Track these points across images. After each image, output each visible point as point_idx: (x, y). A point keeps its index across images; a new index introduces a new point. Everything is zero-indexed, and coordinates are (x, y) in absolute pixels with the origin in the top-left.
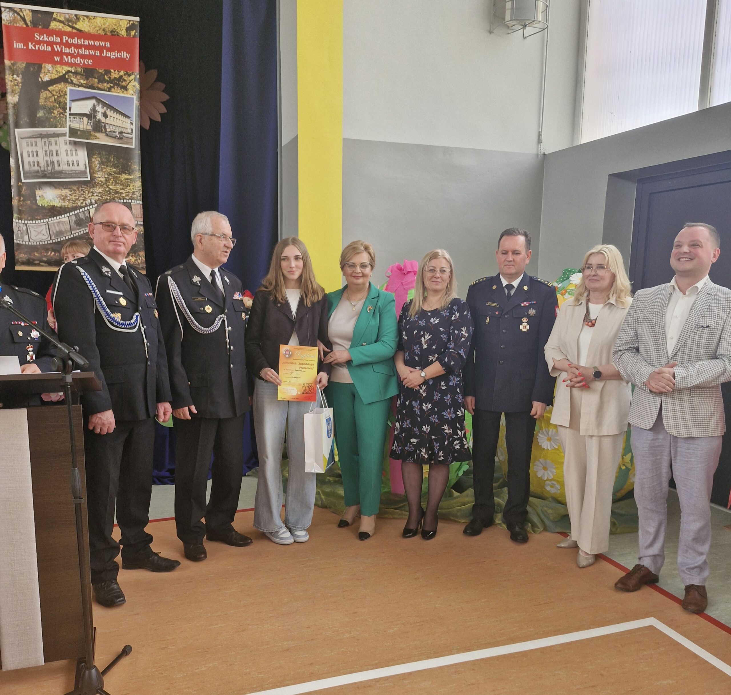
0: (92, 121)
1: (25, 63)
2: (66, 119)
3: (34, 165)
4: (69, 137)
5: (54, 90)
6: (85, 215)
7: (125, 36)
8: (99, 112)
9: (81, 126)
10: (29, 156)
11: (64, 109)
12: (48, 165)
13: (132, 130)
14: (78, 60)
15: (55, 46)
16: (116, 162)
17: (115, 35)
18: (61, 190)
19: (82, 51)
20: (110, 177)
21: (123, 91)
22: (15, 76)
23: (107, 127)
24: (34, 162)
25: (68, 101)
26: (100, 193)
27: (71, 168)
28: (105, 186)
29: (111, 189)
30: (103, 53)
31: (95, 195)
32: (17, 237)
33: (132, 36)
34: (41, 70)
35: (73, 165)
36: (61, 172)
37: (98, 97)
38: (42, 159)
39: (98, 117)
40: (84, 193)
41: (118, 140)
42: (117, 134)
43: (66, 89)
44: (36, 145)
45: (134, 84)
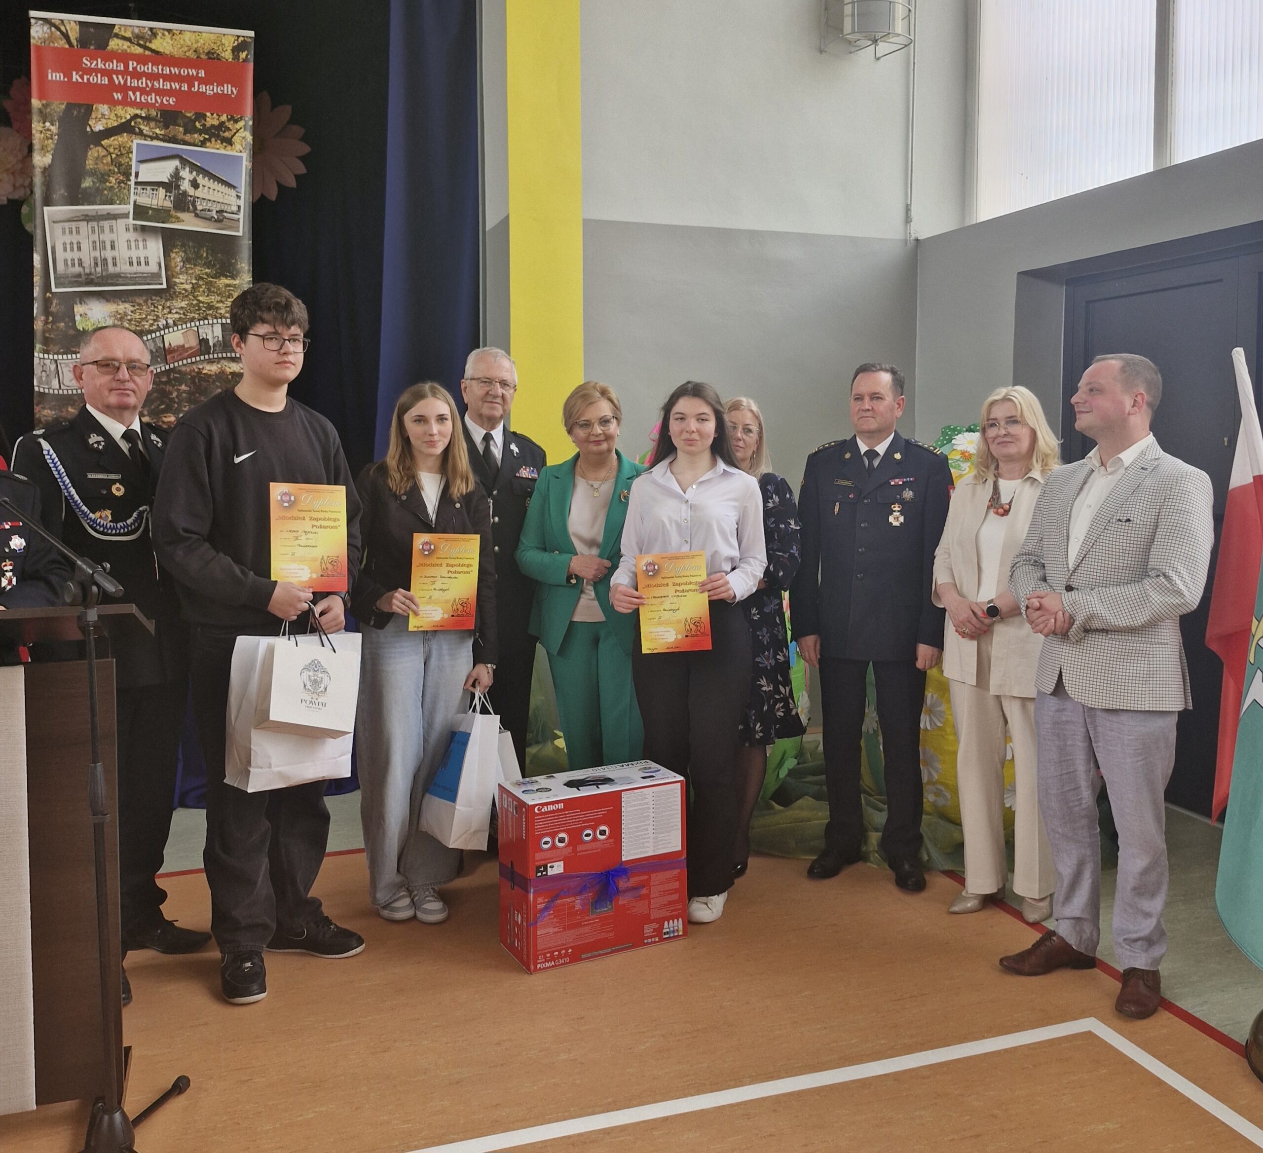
0: (173, 193)
1: (65, 103)
2: (129, 190)
3: (73, 265)
4: (134, 219)
5: (110, 146)
6: (156, 344)
7: (230, 60)
8: (184, 179)
9: (155, 202)
10: (65, 250)
11: (127, 175)
12: (96, 264)
13: (239, 207)
14: (152, 98)
15: (114, 76)
16: (210, 258)
17: (214, 59)
18: (118, 305)
19: (159, 84)
20: (201, 283)
21: (226, 147)
22: (48, 124)
23: (198, 204)
24: (73, 260)
25: (134, 163)
26: (182, 308)
27: (135, 268)
28: (191, 297)
29: (200, 302)
30: (194, 87)
31: (174, 311)
32: (40, 382)
33: (241, 60)
34: (91, 114)
35: (139, 263)
36: (118, 276)
37: (184, 156)
38: (87, 255)
39: (182, 188)
40: (156, 309)
41: (216, 223)
42: (214, 214)
43: (131, 143)
44: (78, 232)
45: (243, 135)
